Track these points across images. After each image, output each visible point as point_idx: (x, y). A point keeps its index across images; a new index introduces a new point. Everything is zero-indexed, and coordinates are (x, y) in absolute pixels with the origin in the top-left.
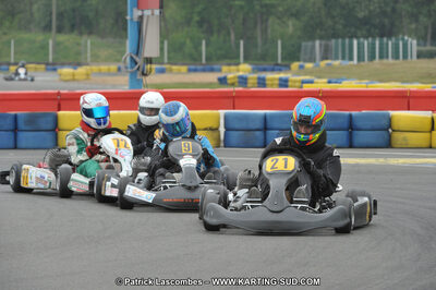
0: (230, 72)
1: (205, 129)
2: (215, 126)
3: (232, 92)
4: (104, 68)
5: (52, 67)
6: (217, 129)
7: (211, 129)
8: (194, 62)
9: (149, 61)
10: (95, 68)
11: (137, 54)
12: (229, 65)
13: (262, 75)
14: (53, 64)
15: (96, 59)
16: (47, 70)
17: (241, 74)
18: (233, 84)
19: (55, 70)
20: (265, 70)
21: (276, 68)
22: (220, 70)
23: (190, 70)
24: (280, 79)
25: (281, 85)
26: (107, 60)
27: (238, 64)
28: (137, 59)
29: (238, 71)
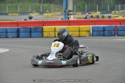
0: (94, 14)
1: (86, 31)
2: (89, 30)
3: (94, 20)
4: (57, 13)
5: (41, 13)
6: (89, 31)
7: (88, 31)
8: (83, 11)
9: (70, 11)
10: (54, 14)
11: (66, 9)
12: (94, 12)
13: (103, 15)
14: (42, 13)
15: (55, 11)
16: (40, 14)
17: (97, 15)
18: (95, 18)
19: (42, 14)
20: (104, 13)
21: (108, 13)
22: (91, 14)
23: (82, 14)
24: (109, 16)
25: (109, 18)
26: (58, 11)
27: (96, 12)
28: (66, 11)
29: (96, 14)
